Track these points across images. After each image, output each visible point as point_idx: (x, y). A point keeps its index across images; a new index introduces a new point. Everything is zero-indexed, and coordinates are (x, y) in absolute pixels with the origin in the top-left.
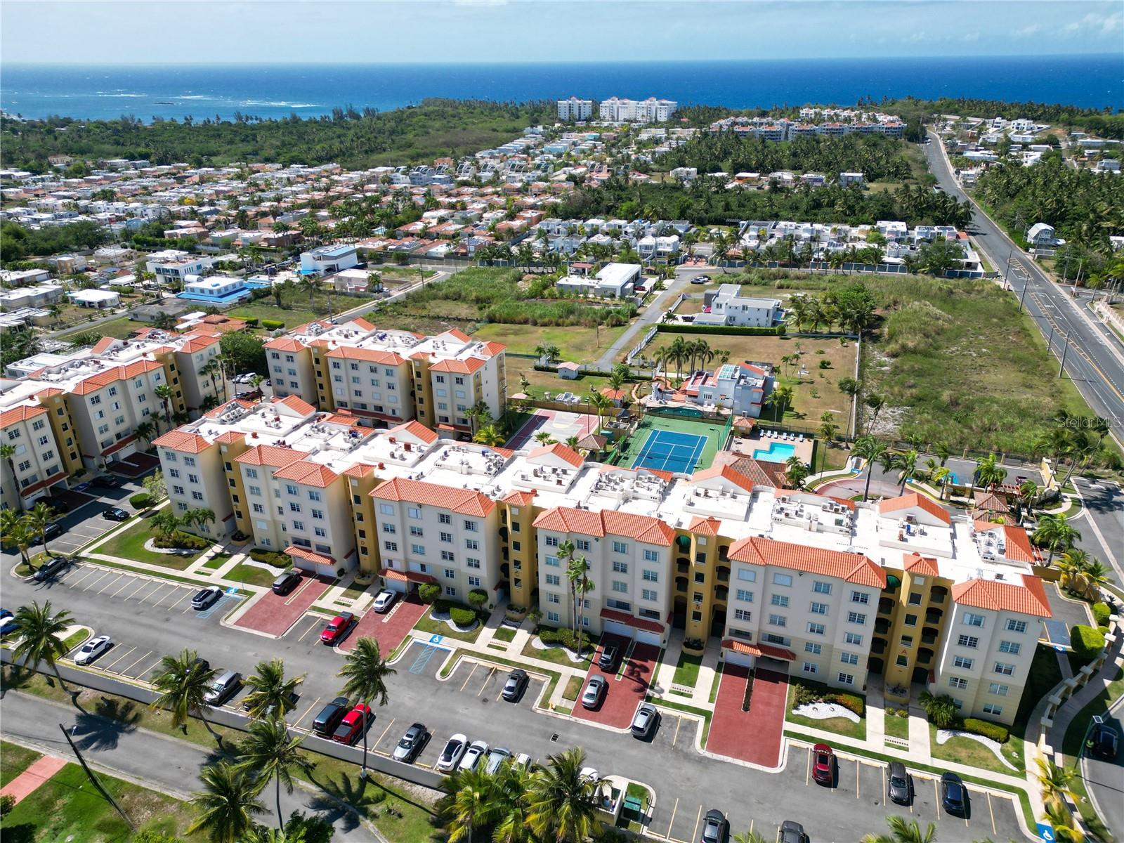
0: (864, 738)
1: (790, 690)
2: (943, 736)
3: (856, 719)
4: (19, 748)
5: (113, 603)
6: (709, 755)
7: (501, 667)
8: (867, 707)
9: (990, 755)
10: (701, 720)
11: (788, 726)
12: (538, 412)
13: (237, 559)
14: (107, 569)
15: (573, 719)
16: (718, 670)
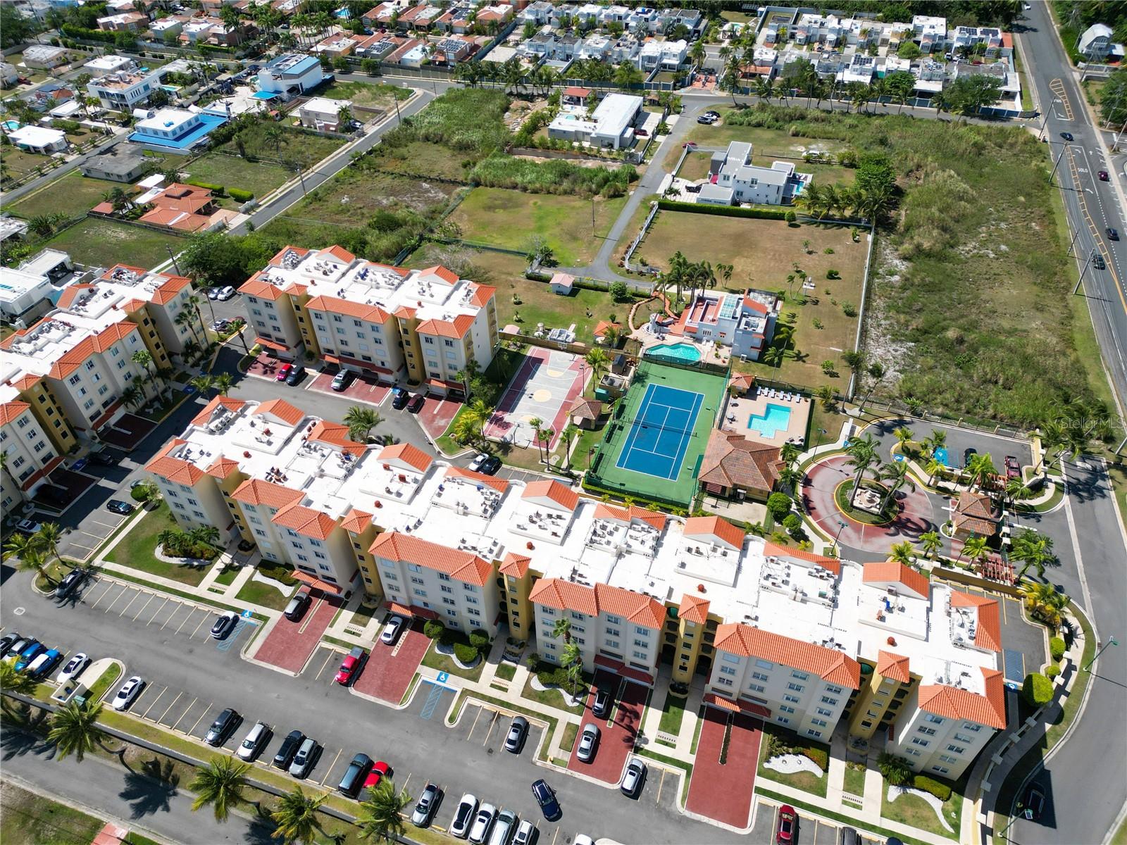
0: (824, 795)
1: (763, 738)
2: (894, 793)
3: (819, 772)
4: (82, 815)
5: (137, 628)
6: (688, 814)
7: (504, 711)
8: (831, 759)
9: (931, 815)
10: (682, 773)
11: (760, 782)
12: (532, 351)
13: (247, 571)
14: (123, 583)
15: (569, 772)
16: (700, 716)
